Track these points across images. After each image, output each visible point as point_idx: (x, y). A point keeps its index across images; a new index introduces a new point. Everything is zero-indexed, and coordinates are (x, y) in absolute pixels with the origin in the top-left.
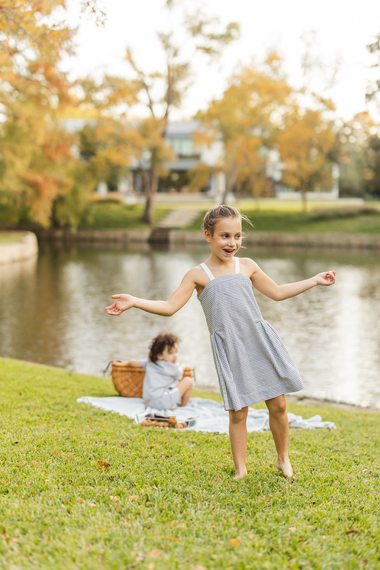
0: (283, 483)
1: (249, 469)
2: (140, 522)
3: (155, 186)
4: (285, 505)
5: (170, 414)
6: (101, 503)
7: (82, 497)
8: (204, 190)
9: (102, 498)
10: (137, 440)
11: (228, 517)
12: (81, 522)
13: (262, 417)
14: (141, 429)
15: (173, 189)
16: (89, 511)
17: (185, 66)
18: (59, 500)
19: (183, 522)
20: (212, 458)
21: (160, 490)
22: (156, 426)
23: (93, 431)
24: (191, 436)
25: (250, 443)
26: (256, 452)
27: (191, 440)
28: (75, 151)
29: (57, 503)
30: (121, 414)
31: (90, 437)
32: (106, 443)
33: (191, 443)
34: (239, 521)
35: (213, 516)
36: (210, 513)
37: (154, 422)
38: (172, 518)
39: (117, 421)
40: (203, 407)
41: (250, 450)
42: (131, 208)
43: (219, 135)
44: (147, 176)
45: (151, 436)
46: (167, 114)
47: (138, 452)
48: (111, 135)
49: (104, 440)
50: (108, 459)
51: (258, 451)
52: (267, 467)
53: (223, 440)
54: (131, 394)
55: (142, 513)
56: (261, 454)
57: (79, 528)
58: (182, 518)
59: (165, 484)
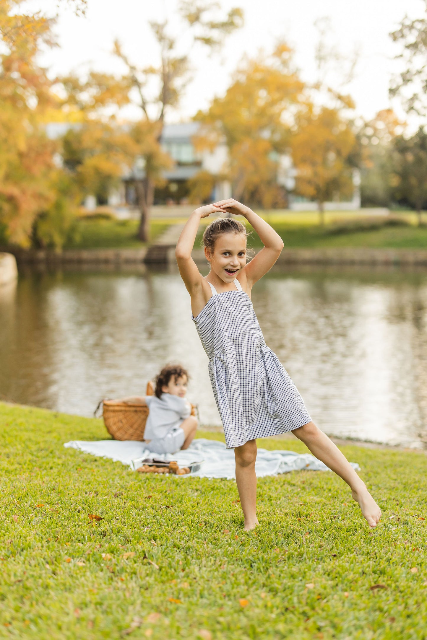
0: (300, 534)
1: (261, 519)
2: (136, 582)
3: (151, 198)
4: (302, 559)
5: (170, 458)
6: (91, 561)
7: (69, 556)
9: (92, 557)
10: (133, 489)
11: (236, 574)
12: (68, 584)
13: (276, 459)
14: (137, 476)
15: (171, 202)
16: (78, 572)
17: (183, 60)
18: (42, 560)
19: (186, 581)
20: (218, 508)
21: (159, 546)
22: (155, 472)
23: (82, 480)
24: (195, 483)
25: (262, 489)
26: (268, 499)
27: (195, 487)
29: (41, 564)
30: (115, 460)
31: (79, 487)
32: (97, 493)
33: (195, 490)
34: (250, 578)
35: (220, 573)
36: (217, 570)
37: (152, 468)
38: (173, 577)
39: (110, 468)
40: (208, 450)
41: (262, 497)
42: (123, 224)
43: (223, 139)
44: (141, 187)
45: (149, 484)
46: (162, 115)
47: (134, 502)
48: (99, 141)
49: (95, 490)
50: (100, 512)
51: (271, 498)
52: (281, 516)
53: (231, 487)
54: (126, 437)
55: (138, 572)
56: (274, 501)
57: (66, 591)
58: (184, 577)
59: (165, 539)
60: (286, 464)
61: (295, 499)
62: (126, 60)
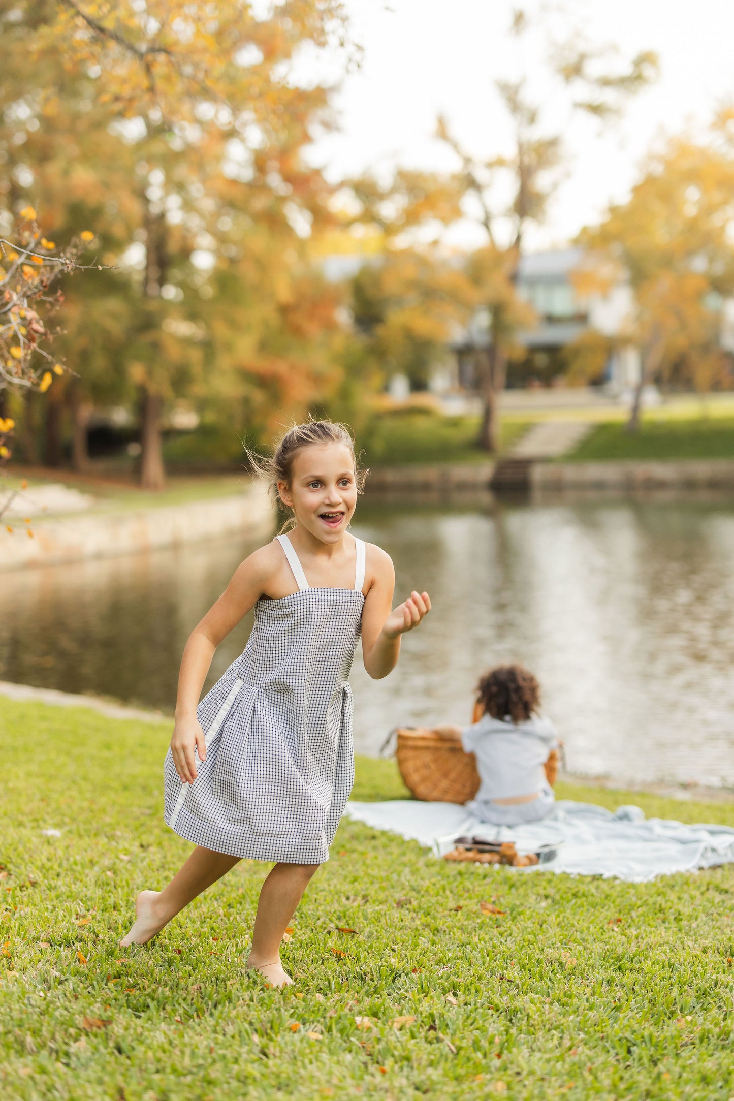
0: (728, 990)
1: (657, 957)
2: (408, 1078)
3: (500, 377)
4: (727, 1042)
5: (506, 836)
6: (334, 1031)
7: (297, 1019)
8: (598, 382)
9: (337, 1023)
10: (431, 892)
11: (597, 1069)
12: (284, 1075)
13: (697, 841)
14: (442, 868)
15: (537, 383)
16: (307, 1051)
17: (553, 143)
18: (247, 1026)
19: (499, 1080)
20: (582, 932)
21: (462, 1005)
22: (474, 861)
23: (344, 873)
24: (544, 883)
25: (667, 898)
26: (675, 919)
27: (542, 892)
28: (343, 316)
29: (244, 1033)
30: (407, 837)
31: (335, 886)
32: (365, 898)
33: (543, 898)
34: (621, 1078)
35: (567, 1066)
36: (561, 1058)
37: (471, 854)
38: (478, 1069)
39: (396, 850)
40: (576, 821)
41: (664, 913)
42: (454, 423)
43: (624, 274)
44: (483, 358)
45: (461, 883)
46: (519, 238)
47: (429, 918)
48: (413, 284)
49: (363, 893)
50: (366, 934)
51: (681, 917)
52: (695, 952)
53: (608, 892)
54: (436, 794)
55: (414, 1056)
56: (686, 923)
57: (279, 1089)
58: (498, 1070)
59: (473, 991)
60: (713, 850)
61: (726, 919)
62: (455, 146)
